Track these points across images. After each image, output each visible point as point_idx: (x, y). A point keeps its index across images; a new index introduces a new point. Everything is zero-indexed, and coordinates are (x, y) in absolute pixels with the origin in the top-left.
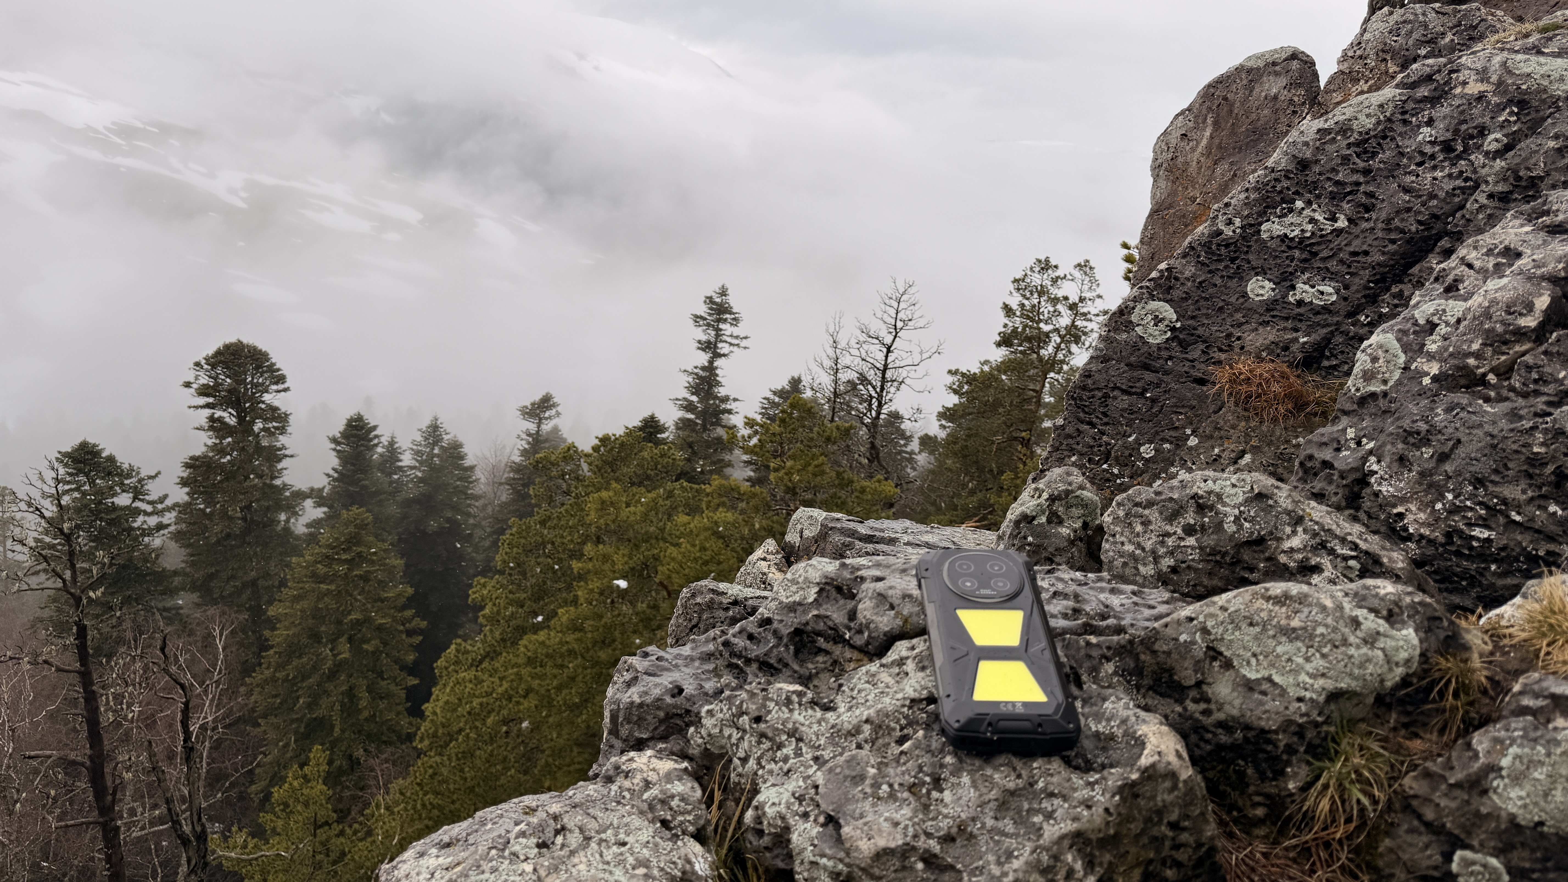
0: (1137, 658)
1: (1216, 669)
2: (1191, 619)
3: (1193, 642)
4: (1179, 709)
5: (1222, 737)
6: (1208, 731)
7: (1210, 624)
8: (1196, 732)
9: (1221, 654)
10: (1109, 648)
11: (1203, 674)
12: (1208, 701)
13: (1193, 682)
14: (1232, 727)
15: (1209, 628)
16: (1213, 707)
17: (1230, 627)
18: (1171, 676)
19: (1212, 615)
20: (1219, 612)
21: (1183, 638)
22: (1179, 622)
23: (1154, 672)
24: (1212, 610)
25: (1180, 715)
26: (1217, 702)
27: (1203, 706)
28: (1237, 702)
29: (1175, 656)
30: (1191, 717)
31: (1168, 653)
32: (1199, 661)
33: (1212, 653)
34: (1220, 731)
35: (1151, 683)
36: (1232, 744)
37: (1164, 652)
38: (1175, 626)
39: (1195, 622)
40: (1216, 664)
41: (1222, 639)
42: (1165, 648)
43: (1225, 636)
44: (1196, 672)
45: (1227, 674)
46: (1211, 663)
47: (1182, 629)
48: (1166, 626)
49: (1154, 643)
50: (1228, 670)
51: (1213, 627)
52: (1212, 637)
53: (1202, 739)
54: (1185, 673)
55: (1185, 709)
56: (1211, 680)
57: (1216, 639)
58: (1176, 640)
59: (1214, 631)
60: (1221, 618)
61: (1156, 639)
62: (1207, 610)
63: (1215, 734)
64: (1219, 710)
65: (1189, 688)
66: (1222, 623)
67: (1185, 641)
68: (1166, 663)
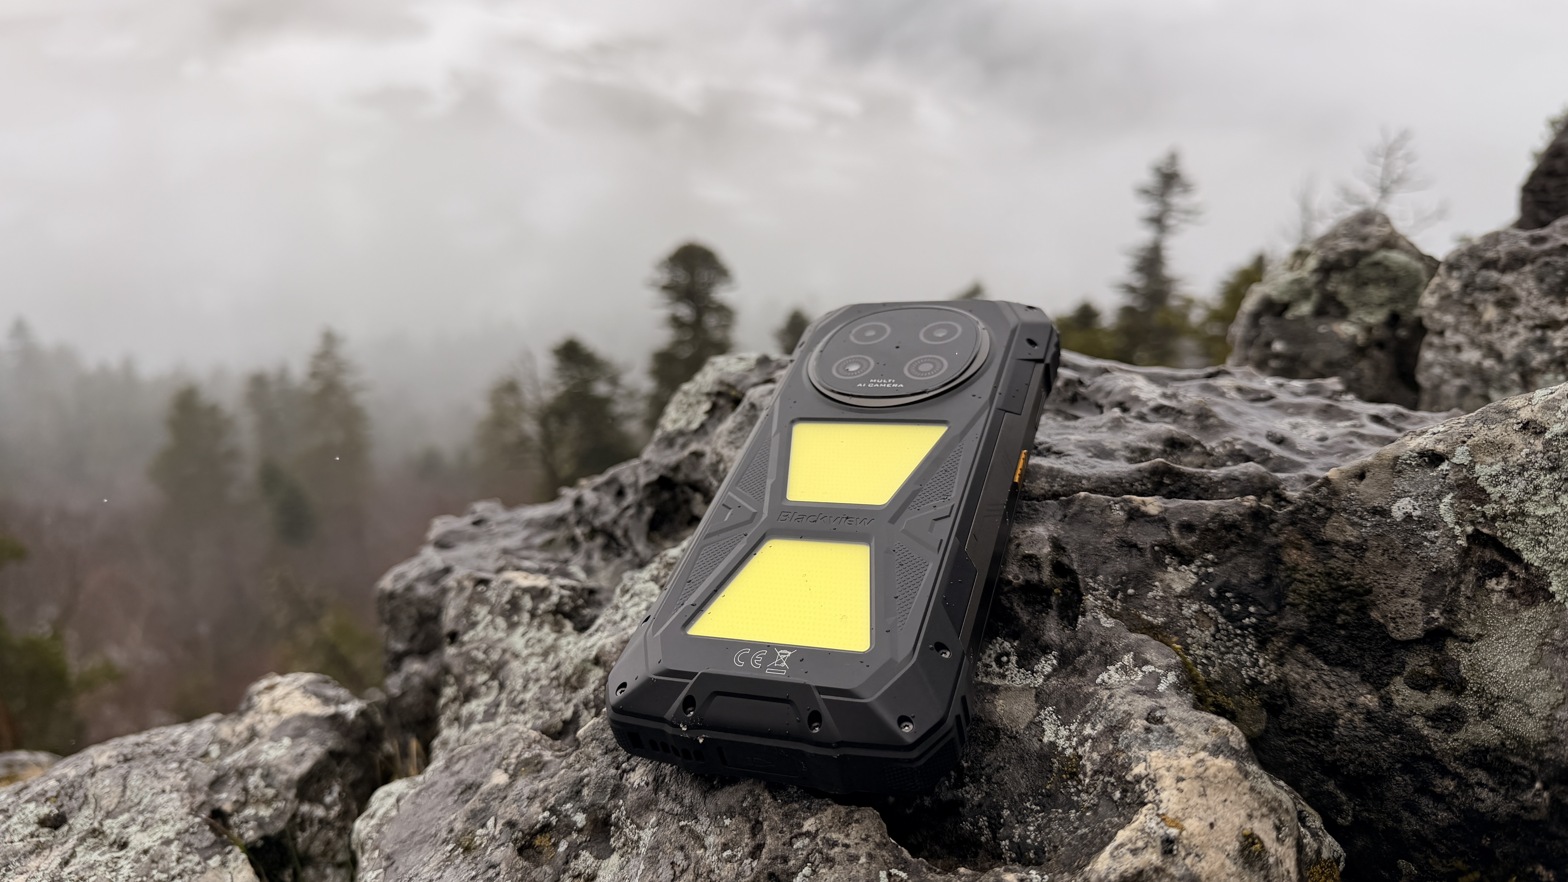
0: (1274, 557)
1: (1495, 598)
2: (1433, 459)
3: (1430, 522)
4: (1369, 700)
5: (1484, 794)
6: (1444, 772)
7: (1483, 472)
8: (1406, 769)
9: (1515, 557)
10: (1187, 528)
11: (1450, 610)
12: (1457, 686)
13: (1417, 631)
14: (1517, 769)
15: (1481, 482)
16: (1469, 704)
17: (1546, 480)
18: (1363, 609)
19: (1494, 447)
20: (1517, 439)
21: (1401, 508)
22: (1396, 466)
23: (1316, 597)
24: (1497, 431)
25: (1369, 715)
26: (1480, 692)
27: (1440, 699)
28: (1540, 701)
29: (1374, 557)
30: (1399, 727)
31: (1359, 549)
32: (1440, 574)
33: (1489, 555)
34: (1481, 775)
35: (1304, 623)
36: (1514, 818)
37: (1347, 545)
38: (1384, 476)
39: (1445, 466)
40: (1498, 585)
41: (1520, 515)
42: (1351, 534)
43: (1530, 507)
44: (1428, 602)
45: (1526, 614)
46: (1480, 582)
47: (1402, 484)
48: (1361, 475)
49: (1323, 520)
50: (1533, 603)
51: (1494, 479)
52: (1490, 509)
53: (1425, 789)
54: (1398, 605)
55: (1387, 703)
56: (1473, 630)
57: (1503, 516)
58: (1383, 512)
59: (1495, 492)
60: (1518, 457)
61: (1330, 511)
62: (1481, 433)
63: (1463, 783)
64: (1485, 715)
65: (1408, 645)
66: (1523, 468)
67: (1408, 517)
68: (1348, 576)
